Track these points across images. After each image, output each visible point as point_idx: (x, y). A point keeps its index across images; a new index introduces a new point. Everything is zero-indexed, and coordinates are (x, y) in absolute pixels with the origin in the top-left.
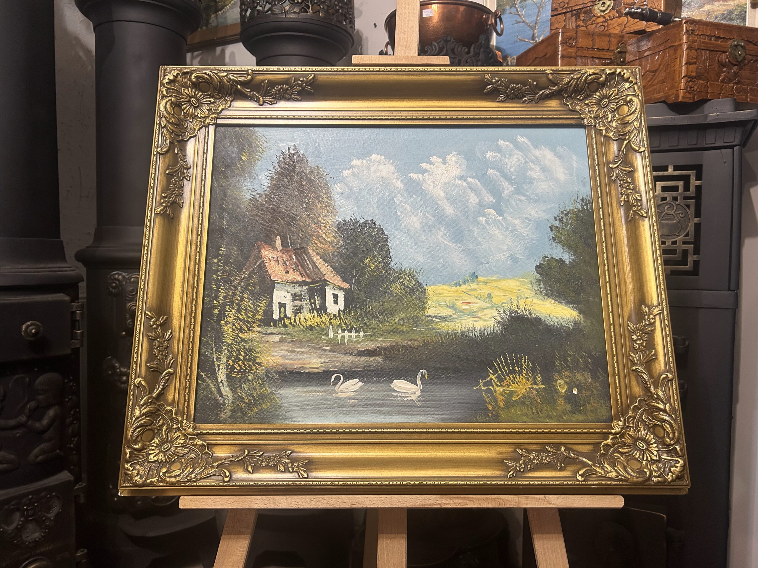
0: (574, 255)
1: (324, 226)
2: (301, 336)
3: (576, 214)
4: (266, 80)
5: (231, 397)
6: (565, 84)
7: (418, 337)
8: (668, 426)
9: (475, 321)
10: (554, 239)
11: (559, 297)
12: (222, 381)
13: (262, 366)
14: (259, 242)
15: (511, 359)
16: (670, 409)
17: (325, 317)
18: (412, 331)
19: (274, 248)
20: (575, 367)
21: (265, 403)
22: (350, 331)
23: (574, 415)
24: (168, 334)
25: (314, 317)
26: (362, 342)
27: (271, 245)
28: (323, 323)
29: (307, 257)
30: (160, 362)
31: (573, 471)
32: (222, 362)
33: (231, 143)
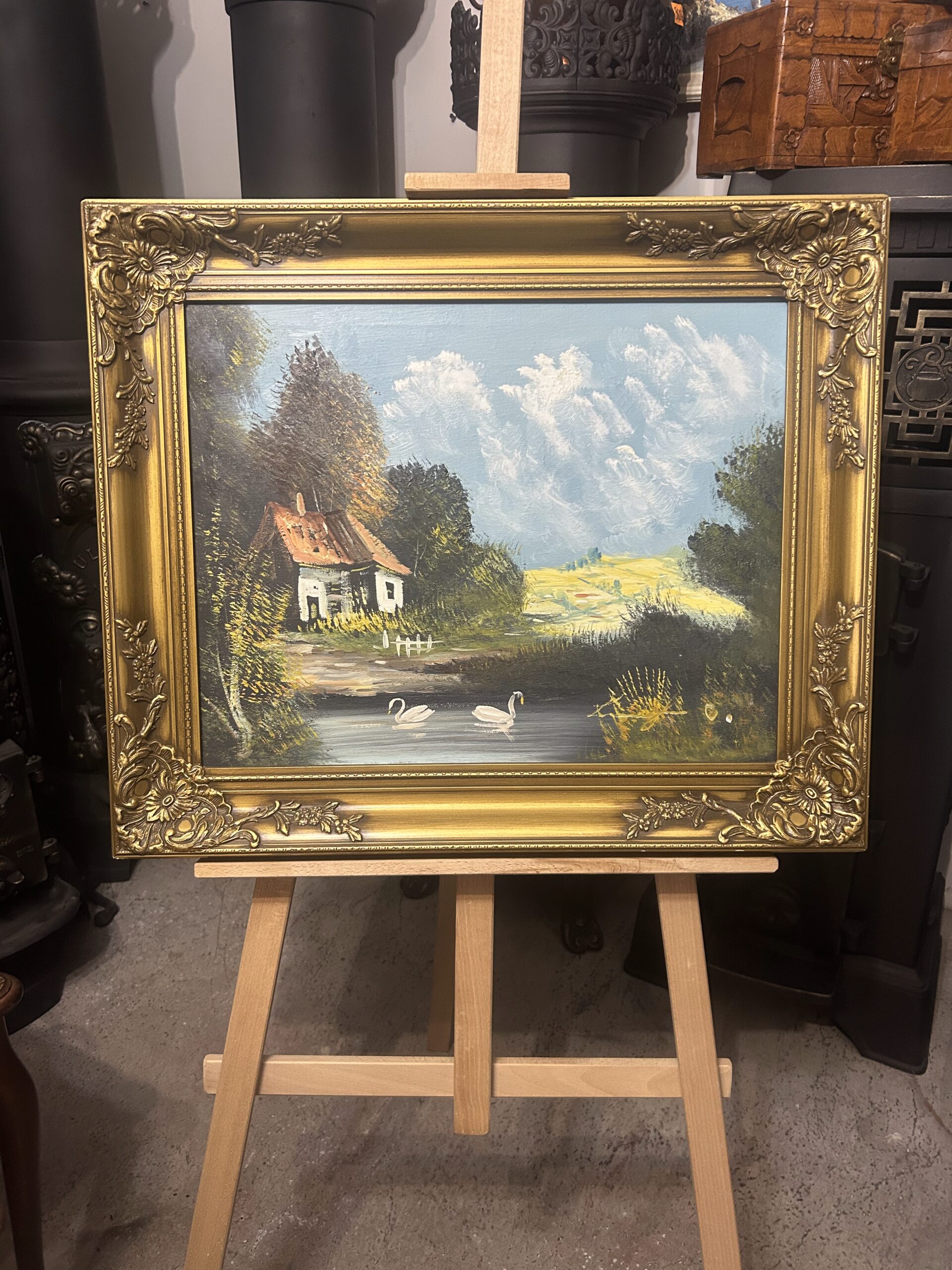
0: (748, 520)
1: (369, 476)
2: (343, 645)
3: (758, 453)
4: (261, 225)
5: (249, 731)
6: (761, 230)
7: (511, 646)
8: (849, 773)
9: (594, 622)
10: (720, 494)
11: (719, 585)
12: (235, 708)
13: (289, 688)
14: (270, 503)
15: (643, 676)
16: (855, 751)
17: (376, 618)
18: (503, 638)
19: (294, 512)
20: (733, 685)
21: (298, 738)
22: (413, 638)
23: (725, 751)
24: (152, 646)
25: (360, 617)
26: (430, 653)
27: (289, 507)
28: (374, 626)
29: (345, 527)
30: (146, 688)
31: (714, 830)
32: (233, 682)
33: (213, 334)
